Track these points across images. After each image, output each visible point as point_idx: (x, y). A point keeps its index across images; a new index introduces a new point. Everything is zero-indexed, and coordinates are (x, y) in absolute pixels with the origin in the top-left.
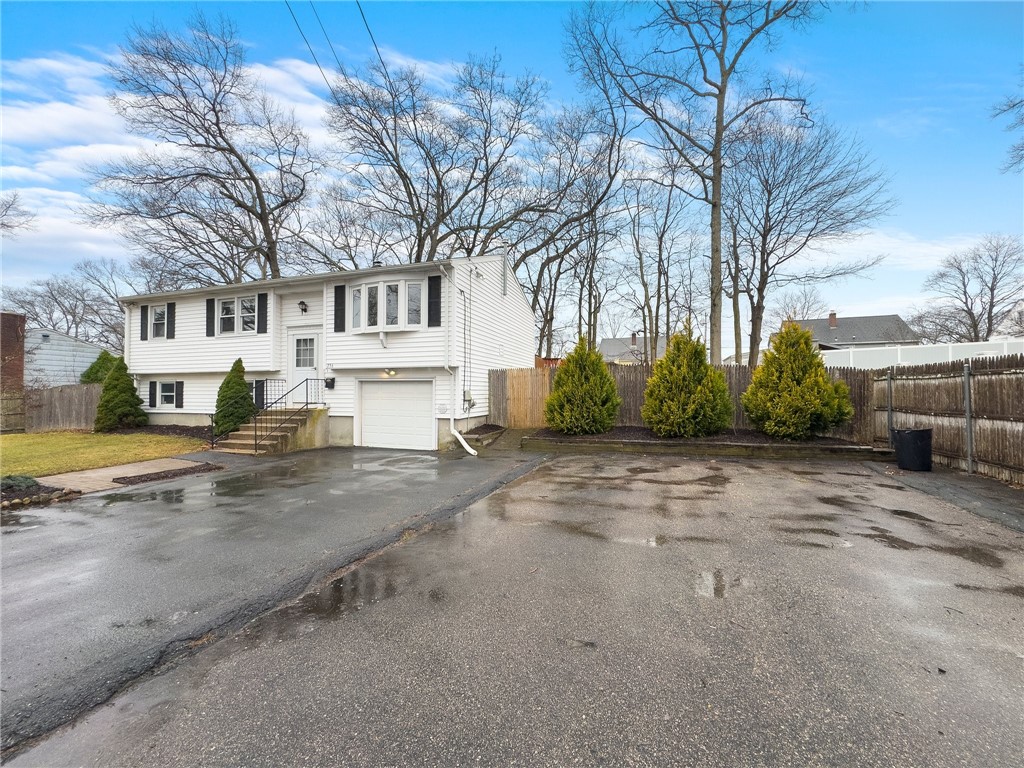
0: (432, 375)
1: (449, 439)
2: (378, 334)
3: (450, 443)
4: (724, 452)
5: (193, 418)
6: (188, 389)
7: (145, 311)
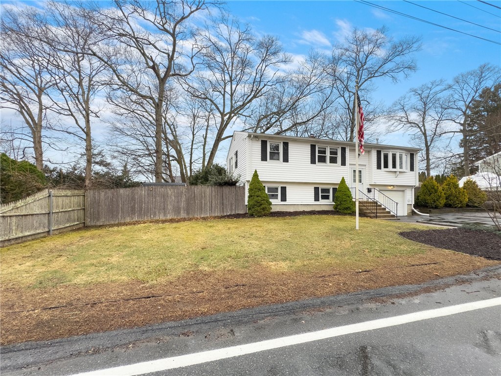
0: (405, 188)
2: (396, 172)
3: (411, 212)
5: (292, 206)
6: (289, 191)
7: (264, 144)
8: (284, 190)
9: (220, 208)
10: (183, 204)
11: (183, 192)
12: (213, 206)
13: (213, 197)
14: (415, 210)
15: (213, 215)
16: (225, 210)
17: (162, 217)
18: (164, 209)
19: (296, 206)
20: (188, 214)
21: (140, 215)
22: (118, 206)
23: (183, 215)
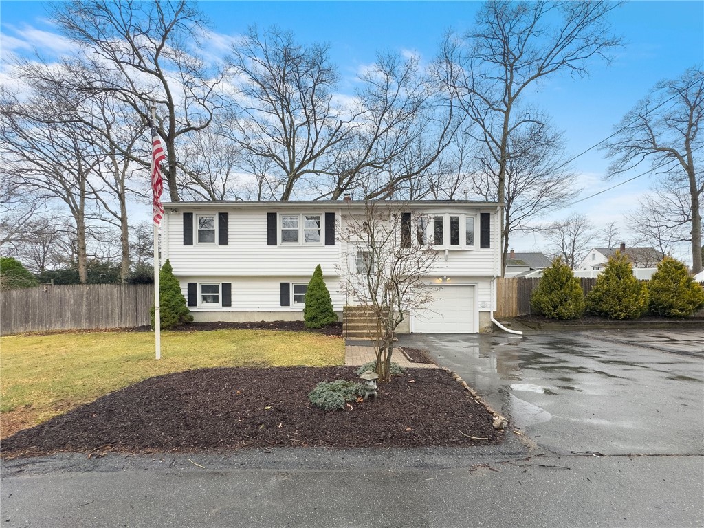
0: (476, 281)
1: (487, 325)
2: (444, 251)
3: (488, 327)
4: (659, 326)
5: (243, 315)
6: (236, 290)
7: (188, 219)
8: (227, 288)
9: (133, 315)
10: (84, 310)
11: (85, 293)
12: (124, 312)
13: (123, 300)
14: (498, 324)
15: (124, 326)
16: (139, 319)
17: (59, 328)
18: (61, 317)
19: (249, 314)
20: (90, 323)
21: (34, 324)
22: (11, 311)
23: (84, 325)
